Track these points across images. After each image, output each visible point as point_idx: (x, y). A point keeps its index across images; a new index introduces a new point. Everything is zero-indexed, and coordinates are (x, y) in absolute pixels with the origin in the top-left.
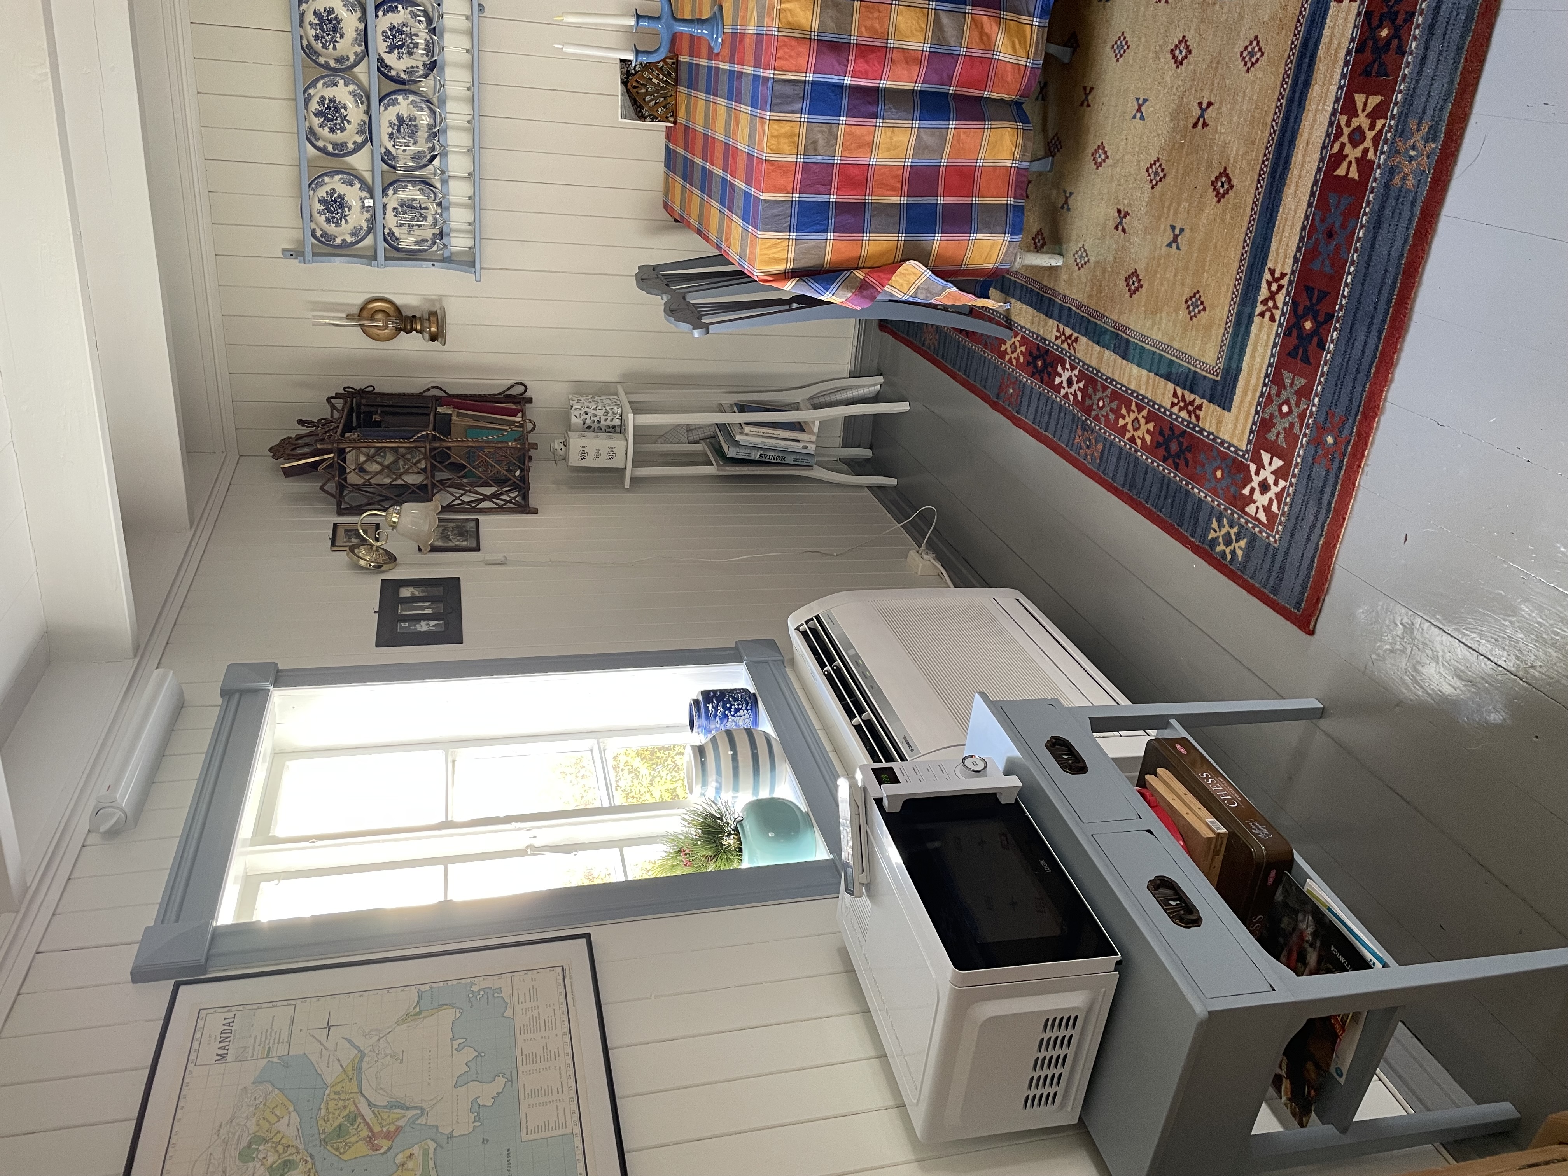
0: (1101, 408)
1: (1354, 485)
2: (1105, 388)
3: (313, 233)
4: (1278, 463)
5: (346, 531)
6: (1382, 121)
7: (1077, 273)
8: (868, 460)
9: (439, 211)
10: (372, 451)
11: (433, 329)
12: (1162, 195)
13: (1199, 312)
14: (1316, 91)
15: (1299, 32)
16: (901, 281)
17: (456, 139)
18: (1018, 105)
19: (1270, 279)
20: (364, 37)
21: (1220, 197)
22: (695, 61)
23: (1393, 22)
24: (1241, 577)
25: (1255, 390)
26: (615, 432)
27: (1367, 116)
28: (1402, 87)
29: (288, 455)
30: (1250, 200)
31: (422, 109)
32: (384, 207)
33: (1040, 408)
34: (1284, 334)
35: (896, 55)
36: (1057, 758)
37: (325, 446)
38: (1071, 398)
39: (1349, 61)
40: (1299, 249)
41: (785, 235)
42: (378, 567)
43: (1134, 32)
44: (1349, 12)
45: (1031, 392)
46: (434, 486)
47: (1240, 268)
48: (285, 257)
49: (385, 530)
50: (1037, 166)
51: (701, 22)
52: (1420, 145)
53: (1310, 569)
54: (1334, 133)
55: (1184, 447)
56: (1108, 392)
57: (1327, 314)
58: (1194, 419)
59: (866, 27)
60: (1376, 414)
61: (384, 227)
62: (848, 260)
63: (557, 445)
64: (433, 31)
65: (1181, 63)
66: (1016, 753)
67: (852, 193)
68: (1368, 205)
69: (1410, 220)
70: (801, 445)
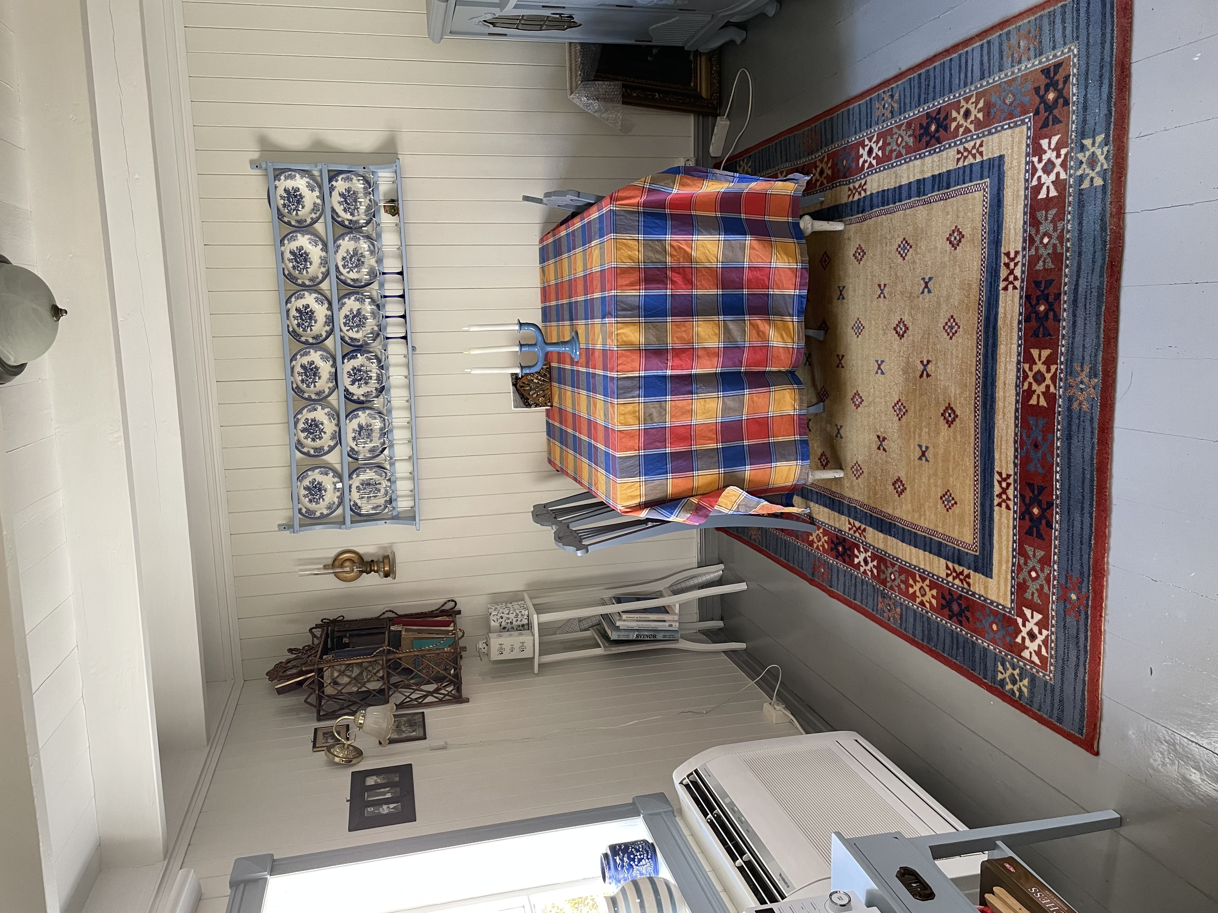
0: (894, 580)
1: (1100, 630)
2: (893, 565)
3: (300, 510)
4: (1038, 617)
5: (324, 734)
6: (1055, 366)
7: (856, 482)
8: (720, 629)
9: (389, 484)
10: (343, 667)
11: (387, 569)
12: (908, 424)
13: (953, 505)
14: (1002, 349)
15: (982, 312)
16: (725, 501)
17: (399, 435)
18: (792, 373)
19: (1000, 479)
20: (335, 377)
21: (950, 423)
22: (562, 366)
23: (1047, 300)
24: (1030, 710)
25: (1007, 562)
26: (524, 630)
27: (1043, 363)
28: (1063, 342)
29: (281, 677)
30: (972, 424)
31: (375, 418)
32: (350, 487)
33: (847, 583)
34: (1020, 518)
35: (700, 353)
36: (908, 886)
37: (308, 668)
38: (869, 573)
39: (1021, 328)
40: (1016, 457)
41: (637, 479)
42: (349, 762)
43: (865, 317)
44: (1013, 297)
45: (838, 571)
46: (389, 689)
47: (975, 472)
48: (280, 530)
49: (354, 730)
50: (812, 410)
51: (564, 343)
52: (1086, 380)
53: (1083, 700)
54: (1022, 376)
55: (963, 607)
56: (896, 568)
57: (1048, 503)
58: (966, 586)
59: (677, 338)
60: (1104, 575)
61: (350, 500)
62: (684, 491)
63: (481, 645)
64: (382, 368)
65: (903, 336)
66: (873, 886)
67: (682, 445)
68: (1059, 424)
69: (1092, 432)
70: (667, 624)
